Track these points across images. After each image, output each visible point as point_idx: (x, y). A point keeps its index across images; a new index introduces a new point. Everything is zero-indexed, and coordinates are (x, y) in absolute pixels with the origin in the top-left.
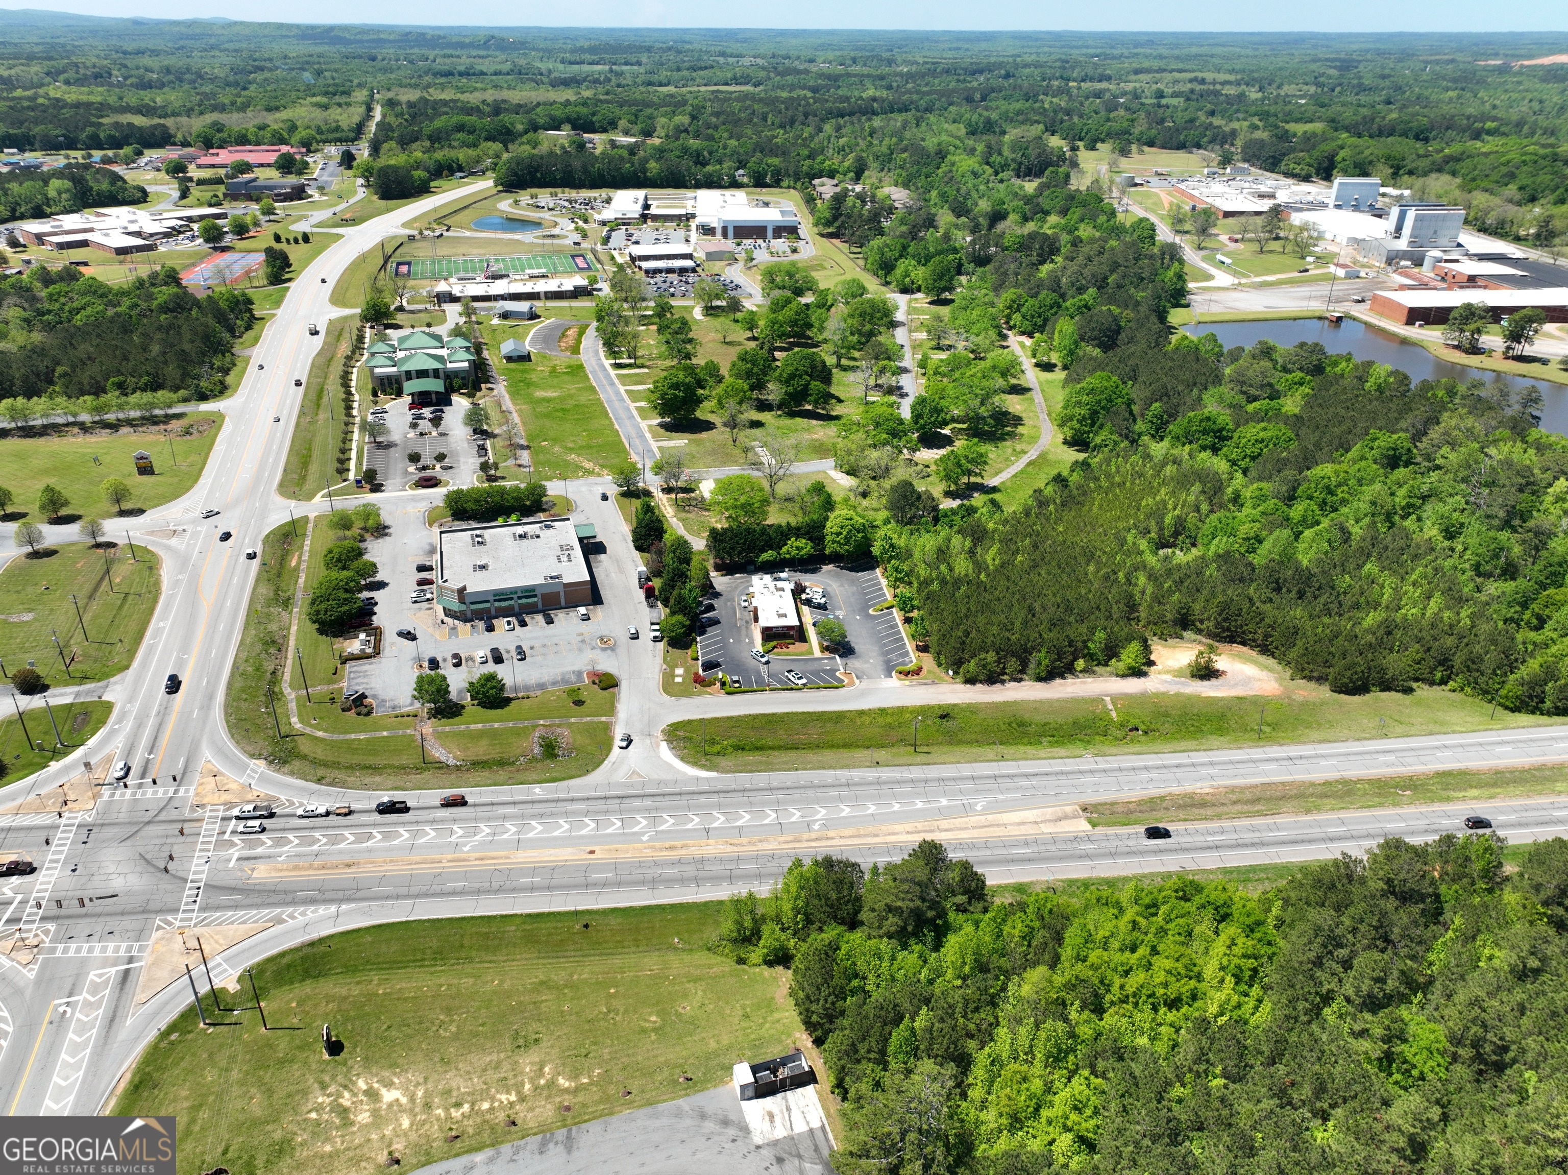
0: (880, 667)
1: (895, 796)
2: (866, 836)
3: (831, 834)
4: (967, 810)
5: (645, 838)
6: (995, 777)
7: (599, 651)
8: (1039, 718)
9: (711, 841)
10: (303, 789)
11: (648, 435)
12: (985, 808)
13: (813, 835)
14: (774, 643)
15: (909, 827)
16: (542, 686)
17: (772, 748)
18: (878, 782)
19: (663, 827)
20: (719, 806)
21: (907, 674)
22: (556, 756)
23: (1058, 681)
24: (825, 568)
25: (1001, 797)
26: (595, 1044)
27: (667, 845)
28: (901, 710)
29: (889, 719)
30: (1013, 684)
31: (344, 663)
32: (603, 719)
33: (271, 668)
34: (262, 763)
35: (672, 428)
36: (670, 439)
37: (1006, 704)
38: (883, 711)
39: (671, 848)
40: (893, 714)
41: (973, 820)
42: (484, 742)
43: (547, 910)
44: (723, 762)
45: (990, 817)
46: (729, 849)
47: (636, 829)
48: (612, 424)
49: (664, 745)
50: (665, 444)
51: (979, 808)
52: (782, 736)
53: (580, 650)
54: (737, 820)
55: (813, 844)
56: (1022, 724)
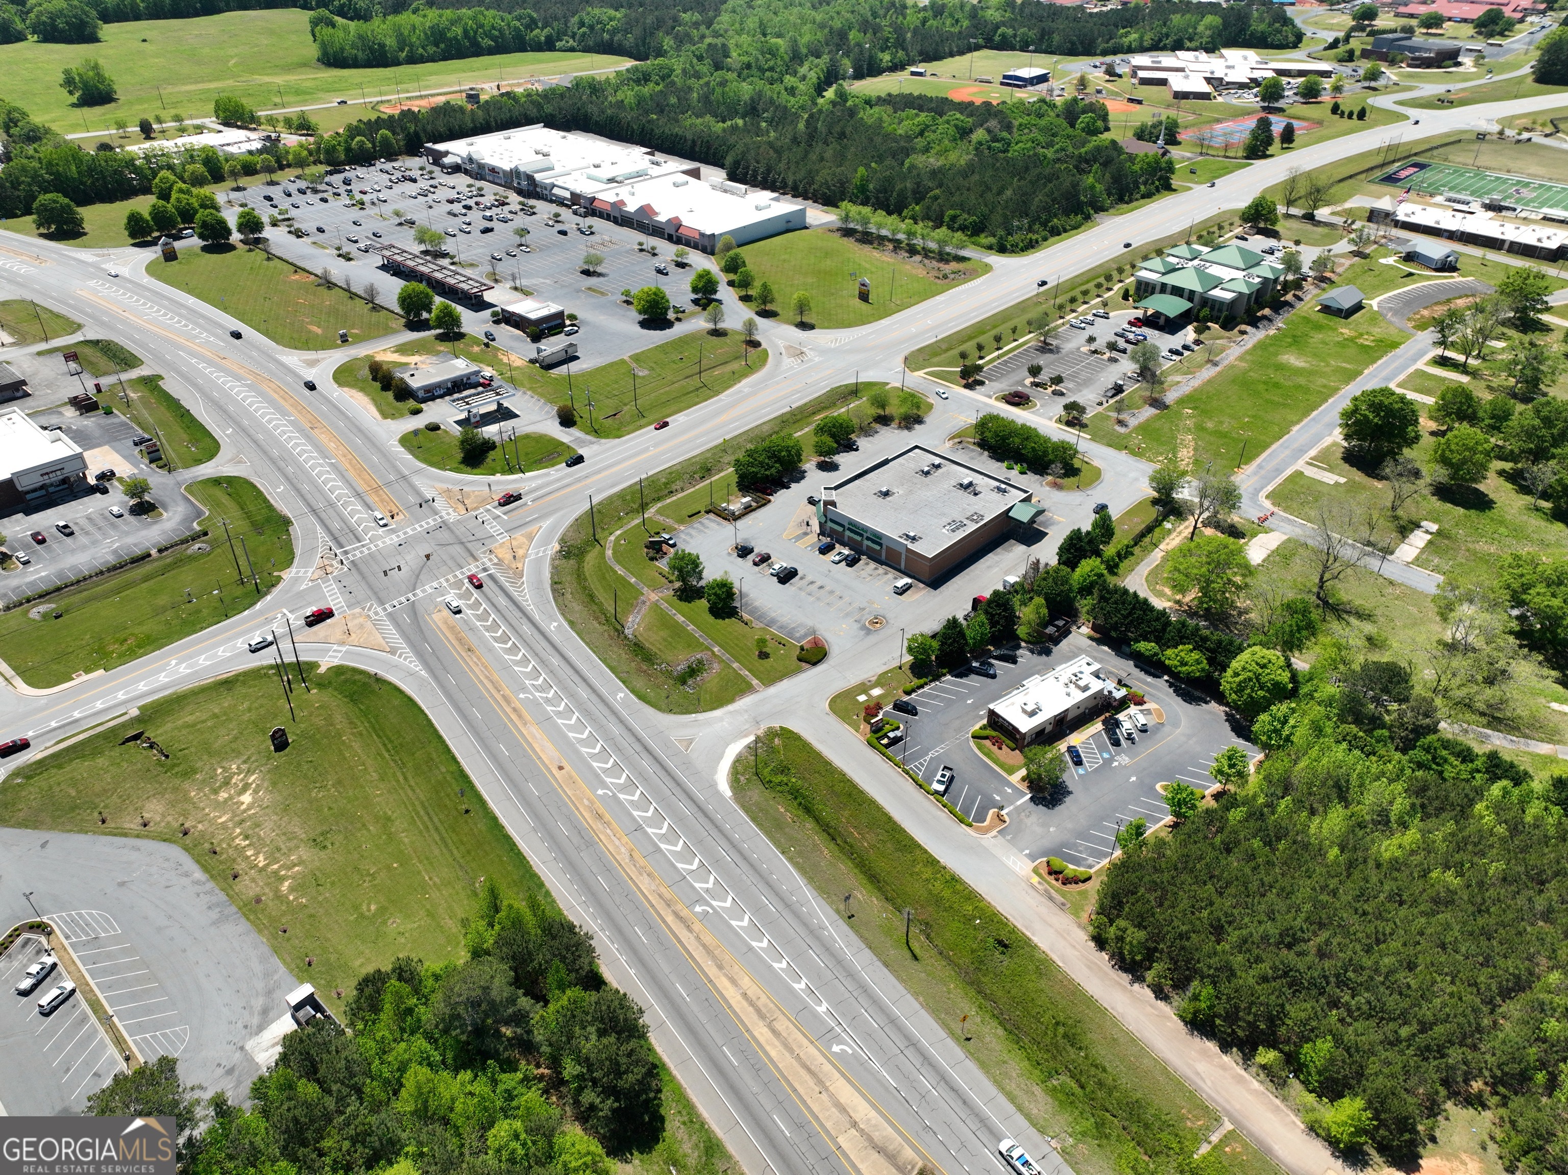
0: (1046, 843)
1: (798, 957)
2: (714, 958)
3: (697, 926)
4: (825, 1037)
5: (600, 792)
6: (913, 1044)
7: (856, 626)
8: (1101, 1053)
9: (625, 839)
10: (540, 582)
11: (1313, 453)
12: (842, 1055)
13: (685, 913)
14: (994, 733)
15: (753, 991)
16: (771, 623)
17: (817, 820)
18: (814, 933)
19: (622, 796)
20: (680, 819)
21: (1054, 872)
22: (684, 683)
23: (1211, 1046)
24: (1213, 705)
25: (876, 1065)
26: (333, 883)
27: (602, 810)
28: (971, 896)
29: (946, 893)
30: (1149, 994)
31: (708, 512)
32: (755, 682)
33: (674, 487)
34: (557, 547)
35: (1351, 458)
36: (1331, 469)
37: (1089, 1001)
38: (954, 880)
39: (600, 817)
40: (955, 892)
41: (811, 1052)
42: (664, 633)
43: (473, 778)
44: (756, 793)
45: (827, 1067)
46: (624, 858)
47: (608, 780)
48: (1298, 422)
49: (752, 738)
50: (1311, 472)
51: (836, 1049)
52: (842, 819)
53: (847, 615)
54: (669, 842)
55: (670, 919)
56: (1072, 1039)
